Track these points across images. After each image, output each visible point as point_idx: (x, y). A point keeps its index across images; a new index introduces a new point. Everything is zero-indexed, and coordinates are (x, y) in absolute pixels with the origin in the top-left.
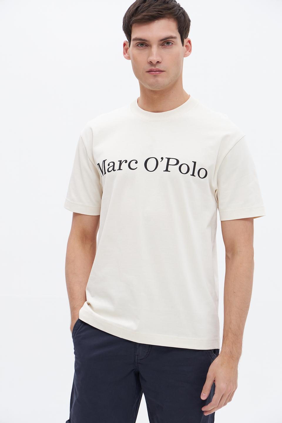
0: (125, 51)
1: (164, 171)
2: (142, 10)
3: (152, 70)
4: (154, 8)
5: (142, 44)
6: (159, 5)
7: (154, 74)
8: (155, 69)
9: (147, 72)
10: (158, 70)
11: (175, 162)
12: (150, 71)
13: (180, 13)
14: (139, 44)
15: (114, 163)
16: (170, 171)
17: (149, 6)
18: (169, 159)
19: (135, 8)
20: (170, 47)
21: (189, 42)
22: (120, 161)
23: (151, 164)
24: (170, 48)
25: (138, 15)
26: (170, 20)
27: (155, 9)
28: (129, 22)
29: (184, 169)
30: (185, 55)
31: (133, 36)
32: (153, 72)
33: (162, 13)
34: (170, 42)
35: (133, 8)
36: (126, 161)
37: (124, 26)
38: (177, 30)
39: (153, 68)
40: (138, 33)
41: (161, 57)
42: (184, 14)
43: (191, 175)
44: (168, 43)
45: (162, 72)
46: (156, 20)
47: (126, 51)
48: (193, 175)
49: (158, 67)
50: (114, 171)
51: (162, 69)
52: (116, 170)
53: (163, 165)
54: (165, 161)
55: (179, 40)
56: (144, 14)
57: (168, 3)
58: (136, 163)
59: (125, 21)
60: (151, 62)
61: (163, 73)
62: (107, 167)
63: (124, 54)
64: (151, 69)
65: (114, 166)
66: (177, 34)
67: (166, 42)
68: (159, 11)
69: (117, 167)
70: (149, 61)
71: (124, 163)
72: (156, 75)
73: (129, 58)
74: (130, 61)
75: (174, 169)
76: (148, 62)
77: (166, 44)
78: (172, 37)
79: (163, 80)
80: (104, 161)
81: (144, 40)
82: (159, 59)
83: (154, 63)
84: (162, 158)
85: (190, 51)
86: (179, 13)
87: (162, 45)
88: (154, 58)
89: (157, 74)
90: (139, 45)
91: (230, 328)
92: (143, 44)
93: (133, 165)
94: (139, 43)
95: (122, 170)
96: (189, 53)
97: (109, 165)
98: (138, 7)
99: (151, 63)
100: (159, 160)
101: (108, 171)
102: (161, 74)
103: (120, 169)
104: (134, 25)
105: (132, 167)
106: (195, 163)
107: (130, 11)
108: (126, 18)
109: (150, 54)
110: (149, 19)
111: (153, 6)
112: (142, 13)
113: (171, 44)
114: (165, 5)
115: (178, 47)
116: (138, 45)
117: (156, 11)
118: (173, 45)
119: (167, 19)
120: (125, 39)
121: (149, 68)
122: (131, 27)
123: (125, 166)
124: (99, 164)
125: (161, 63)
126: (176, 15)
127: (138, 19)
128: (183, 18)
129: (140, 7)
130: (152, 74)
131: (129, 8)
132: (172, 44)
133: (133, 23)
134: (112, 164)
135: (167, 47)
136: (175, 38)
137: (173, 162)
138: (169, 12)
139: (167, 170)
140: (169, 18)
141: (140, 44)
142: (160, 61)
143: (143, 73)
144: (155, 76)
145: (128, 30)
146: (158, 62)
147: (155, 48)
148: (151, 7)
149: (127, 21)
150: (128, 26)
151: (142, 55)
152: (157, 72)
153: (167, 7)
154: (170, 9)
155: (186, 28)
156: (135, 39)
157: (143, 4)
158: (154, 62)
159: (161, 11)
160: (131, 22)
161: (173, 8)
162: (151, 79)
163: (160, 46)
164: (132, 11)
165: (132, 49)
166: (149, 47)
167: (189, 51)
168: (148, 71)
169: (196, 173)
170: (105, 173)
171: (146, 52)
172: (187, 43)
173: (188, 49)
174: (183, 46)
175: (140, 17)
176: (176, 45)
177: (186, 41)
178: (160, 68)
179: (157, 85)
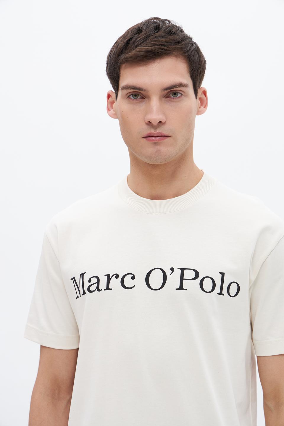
0: (109, 105)
1: (176, 289)
2: (136, 44)
3: (152, 135)
4: (153, 40)
5: (135, 95)
6: (162, 37)
7: (154, 140)
8: (155, 132)
9: (143, 138)
10: (161, 135)
11: (193, 274)
13: (193, 50)
14: (130, 96)
15: (98, 278)
16: (186, 290)
17: (146, 38)
18: (183, 270)
19: (125, 41)
20: (178, 100)
21: (205, 93)
22: (108, 276)
23: (156, 279)
24: (179, 101)
25: (130, 52)
26: (179, 59)
27: (156, 42)
28: (116, 61)
29: (208, 285)
31: (122, 83)
32: (153, 138)
33: (166, 48)
34: (178, 93)
35: (122, 41)
36: (117, 276)
37: (108, 68)
38: (189, 74)
39: (152, 131)
40: (130, 77)
41: (164, 114)
42: (198, 50)
43: (218, 294)
44: (175, 94)
45: (166, 138)
47: (111, 105)
48: (221, 293)
49: (161, 130)
50: (99, 290)
51: (165, 133)
52: (103, 290)
53: (174, 280)
54: (178, 273)
55: (190, 90)
56: (139, 48)
58: (133, 278)
59: (111, 60)
60: (150, 122)
61: (167, 140)
62: (87, 284)
63: (108, 110)
64: (149, 134)
65: (98, 283)
66: (187, 80)
67: (172, 92)
68: (162, 45)
69: (103, 285)
70: (146, 122)
71: (113, 279)
72: (157, 142)
73: (115, 116)
74: (117, 120)
75: (192, 286)
77: (171, 96)
78: (181, 85)
79: (167, 150)
80: (82, 275)
81: (139, 89)
82: (162, 118)
83: (154, 124)
84: (172, 269)
85: (206, 106)
86: (192, 49)
87: (167, 96)
88: (155, 116)
89: (159, 140)
90: (131, 97)
92: (138, 94)
93: (128, 281)
94: (131, 94)
95: (111, 289)
96: (205, 109)
97: (90, 281)
98: (130, 40)
99: (149, 123)
100: (168, 272)
101: (89, 291)
103: (108, 288)
104: (123, 66)
105: (126, 285)
106: (223, 274)
107: (118, 45)
108: (112, 56)
109: (149, 111)
111: (151, 37)
113: (179, 95)
114: (171, 37)
116: (129, 97)
117: (157, 45)
118: (183, 96)
119: (174, 58)
120: (109, 87)
121: (146, 131)
122: (119, 69)
123: (115, 283)
124: (74, 279)
125: (164, 123)
126: (187, 52)
127: (131, 57)
128: (196, 57)
129: (133, 40)
130: (151, 140)
131: (116, 42)
132: (181, 94)
133: (122, 63)
134: (94, 280)
135: (175, 100)
136: (185, 86)
137: (189, 274)
138: (177, 46)
139: (181, 288)
140: (176, 56)
141: (133, 94)
142: (163, 121)
143: (138, 139)
144: (156, 144)
145: (114, 74)
146: (160, 122)
147: (155, 101)
148: (150, 41)
149: (112, 61)
150: (114, 68)
151: (136, 113)
152: (159, 138)
153: (174, 40)
154: (179, 42)
155: (200, 73)
156: (126, 88)
157: (137, 35)
158: (155, 123)
159: (165, 45)
160: (119, 61)
161: (183, 41)
162: (149, 149)
163: (164, 99)
164: (120, 45)
165: (122, 103)
166: (146, 99)
167: (204, 106)
168: (145, 136)
169: (225, 291)
170: (84, 293)
171: (142, 106)
172: (201, 94)
173: (202, 104)
174: (196, 98)
175: (133, 53)
176: (187, 96)
177: (200, 92)
178: (163, 132)
179: (157, 158)
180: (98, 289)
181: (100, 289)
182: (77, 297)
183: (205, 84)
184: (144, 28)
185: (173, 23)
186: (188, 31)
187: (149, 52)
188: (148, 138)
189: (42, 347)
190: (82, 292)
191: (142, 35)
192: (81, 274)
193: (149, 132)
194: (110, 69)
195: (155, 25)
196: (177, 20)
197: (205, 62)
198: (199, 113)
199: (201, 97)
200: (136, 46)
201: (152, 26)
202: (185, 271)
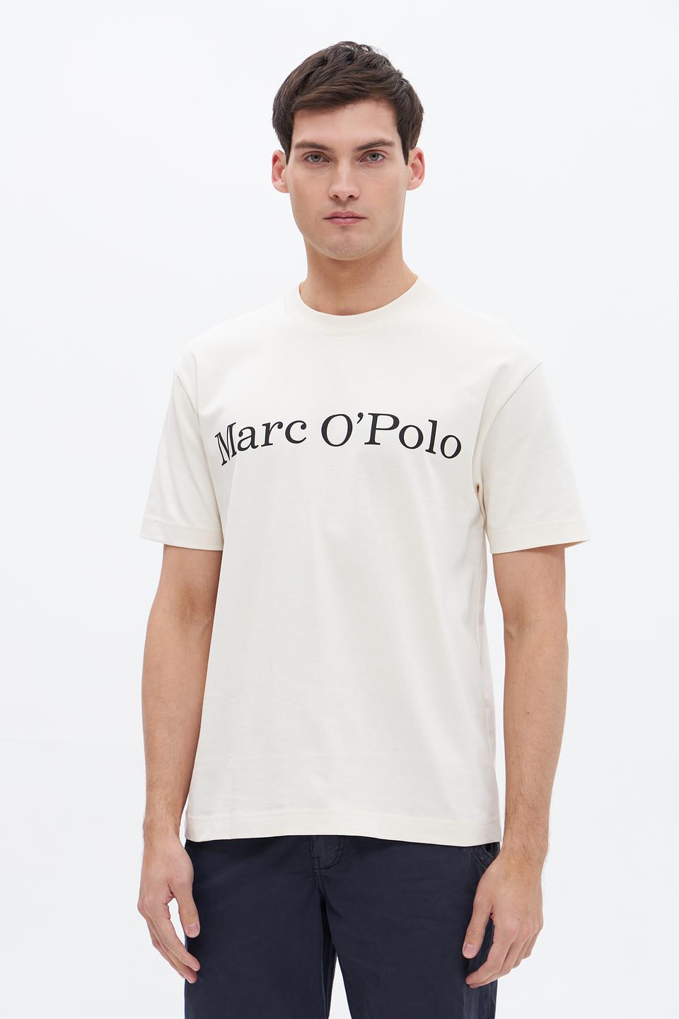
0: (276, 173)
1: (365, 444)
2: (318, 81)
3: (338, 215)
4: (344, 76)
5: (316, 157)
6: (357, 71)
7: (342, 223)
8: (344, 211)
9: (325, 219)
10: (351, 216)
11: (391, 422)
12: (332, 218)
13: (403, 91)
14: (308, 157)
15: (252, 429)
16: (379, 444)
17: (333, 73)
18: (375, 416)
19: (302, 76)
20: (378, 165)
21: (420, 156)
22: (267, 425)
23: (337, 430)
24: (378, 167)
25: (309, 92)
26: (381, 104)
27: (348, 79)
28: (288, 107)
29: (411, 437)
31: (297, 138)
32: (341, 220)
33: (363, 89)
34: (378, 155)
35: (297, 76)
36: (280, 425)
37: (276, 116)
38: (395, 128)
39: (340, 209)
40: (308, 130)
41: (358, 185)
42: (410, 92)
43: (426, 451)
44: (374, 156)
45: (359, 220)
46: (347, 104)
47: (278, 172)
48: (431, 450)
49: (353, 208)
50: (254, 447)
51: (359, 213)
52: (260, 446)
53: (362, 430)
54: (368, 420)
55: (397, 151)
56: (323, 88)
57: (375, 67)
58: (304, 427)
59: (279, 106)
60: (337, 197)
61: (363, 222)
62: (237, 439)
63: (274, 179)
64: (335, 213)
65: (253, 436)
66: (393, 136)
67: (370, 153)
68: (356, 84)
69: (260, 439)
70: (331, 196)
71: (275, 430)
72: (347, 226)
73: (284, 189)
74: (289, 194)
75: (388, 438)
76: (331, 198)
77: (369, 158)
78: (383, 143)
79: (361, 238)
80: (230, 427)
81: (322, 147)
82: (353, 191)
83: (342, 198)
84: (361, 415)
85: (422, 176)
86: (401, 91)
87: (362, 159)
88: (343, 187)
89: (348, 223)
90: (310, 158)
91: (521, 794)
92: (319, 155)
93: (296, 433)
94: (309, 154)
95: (272, 444)
96: (420, 180)
97: (241, 434)
98: (309, 75)
99: (336, 198)
100: (354, 419)
101: (240, 449)
102: (357, 224)
103: (267, 443)
104: (299, 114)
105: (293, 437)
106: (434, 423)
107: (292, 82)
108: (281, 99)
109: (334, 180)
110: (335, 100)
111: (342, 71)
112: (319, 86)
113: (380, 158)
114: (369, 72)
115: (396, 165)
116: (306, 159)
117: (349, 83)
118: (385, 160)
119: (374, 103)
120: (277, 146)
121: (331, 208)
122: (293, 118)
123: (277, 435)
124: (219, 435)
125: (357, 198)
126: (394, 94)
127: (310, 101)
128: (408, 101)
129: (313, 75)
130: (337, 223)
131: (288, 78)
132: (384, 157)
133: (297, 109)
134: (247, 433)
135: (373, 165)
136: (390, 144)
137: (384, 422)
138: (378, 86)
139: (372, 441)
140: (377, 100)
141: (312, 155)
142: (356, 196)
143: (317, 221)
144: (344, 228)
145: (284, 125)
146: (351, 196)
147: (344, 166)
148: (338, 75)
149: (282, 106)
150: (285, 117)
151: (318, 183)
152: (349, 220)
153: (374, 76)
154: (381, 80)
155: (413, 126)
156: (302, 145)
157: (320, 67)
158: (344, 198)
159: (360, 84)
160: (293, 107)
161: (386, 78)
162: (334, 236)
163: (357, 163)
164: (294, 82)
165: (294, 169)
166: (331, 163)
167: (419, 177)
168: (328, 217)
169: (437, 447)
170: (234, 453)
171: (324, 174)
172: (415, 158)
173: (416, 173)
174: (407, 164)
175: (312, 95)
176: (392, 159)
177: (412, 154)
178: (355, 212)
179: (346, 249)
180: (253, 445)
181: (256, 445)
182: (225, 462)
183: (422, 143)
184: (331, 57)
185: (374, 50)
186: (397, 64)
187: (338, 93)
188: (331, 220)
189: (166, 547)
190: (231, 453)
191: (327, 69)
192: (228, 427)
193: (335, 211)
194: (278, 118)
195: (347, 53)
196: (381, 47)
197: (421, 110)
198: (411, 187)
199: (415, 162)
200: (318, 85)
201: (342, 56)
202: (379, 417)
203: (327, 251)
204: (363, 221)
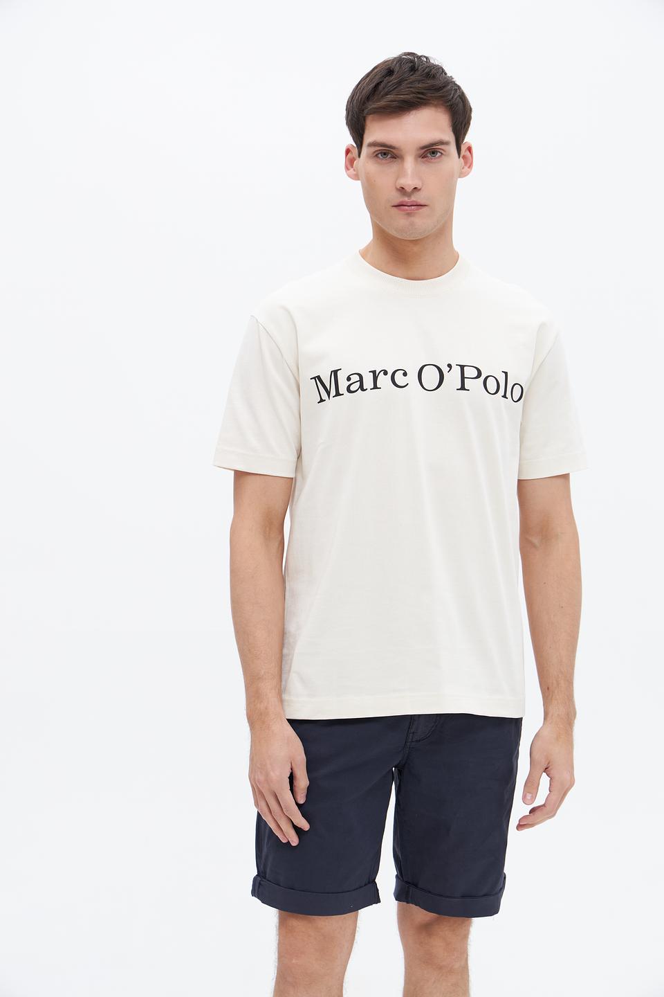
0: (348, 163)
1: (458, 389)
2: (386, 90)
3: (405, 204)
4: (409, 86)
5: (385, 154)
6: (419, 81)
7: (407, 210)
8: (408, 201)
9: (392, 207)
10: (415, 204)
11: (475, 374)
12: (398, 206)
15: (360, 375)
16: (469, 390)
17: (400, 83)
18: (462, 367)
19: (372, 85)
20: (436, 160)
21: (470, 149)
22: (374, 372)
23: (431, 377)
24: (438, 162)
25: (379, 100)
26: (439, 110)
27: (411, 89)
28: (360, 110)
29: (492, 385)
30: (462, 175)
31: (369, 138)
32: (406, 207)
33: (425, 97)
34: (437, 152)
35: (368, 84)
36: (386, 373)
37: (350, 117)
38: (451, 129)
39: (406, 199)
40: (377, 132)
41: (421, 179)
42: (463, 97)
43: (502, 397)
44: (433, 153)
45: (422, 207)
46: (411, 110)
47: (350, 163)
48: (505, 396)
49: (416, 198)
50: (363, 390)
51: (422, 202)
52: (369, 390)
53: (453, 378)
54: (457, 370)
55: (452, 148)
56: (390, 97)
57: (434, 77)
58: (405, 374)
59: (352, 109)
60: (403, 188)
61: (424, 209)
62: (343, 383)
63: (347, 168)
64: (402, 202)
65: (361, 381)
66: (449, 137)
67: (430, 151)
68: (419, 93)
69: (368, 382)
70: (398, 187)
71: (381, 376)
72: (411, 213)
73: (356, 177)
75: (474, 385)
76: (397, 189)
77: (429, 155)
78: (442, 143)
79: (423, 223)
80: (335, 372)
81: (390, 146)
82: (417, 183)
83: (407, 190)
84: (450, 366)
85: (470, 166)
86: (455, 97)
87: (423, 156)
88: (409, 182)
89: (413, 210)
90: (380, 155)
92: (387, 153)
93: (399, 378)
94: (378, 152)
95: (380, 388)
96: (469, 170)
97: (349, 379)
98: (378, 84)
99: (402, 190)
100: (445, 369)
101: (348, 391)
102: (420, 211)
103: (375, 387)
104: (370, 118)
105: (397, 382)
106: (506, 373)
108: (354, 102)
109: (401, 173)
110: (400, 107)
111: (407, 81)
112: (387, 95)
113: (439, 154)
114: (429, 81)
115: (451, 159)
116: (377, 155)
117: (413, 93)
118: (443, 156)
119: (434, 109)
121: (398, 198)
122: (365, 120)
123: (384, 381)
124: (317, 377)
125: (420, 189)
126: (449, 101)
127: (380, 108)
128: (461, 105)
129: (382, 84)
130: (404, 210)
132: (442, 154)
133: (367, 115)
134: (356, 378)
135: (433, 161)
136: (447, 143)
137: (470, 372)
138: (438, 94)
139: (463, 388)
140: (436, 106)
141: (381, 153)
143: (386, 208)
144: (409, 214)
145: (357, 125)
146: (415, 188)
147: (410, 163)
148: (404, 85)
149: (355, 110)
150: (357, 118)
151: (386, 176)
152: (413, 207)
153: (433, 86)
154: (439, 89)
155: (465, 124)
156: (371, 145)
157: (387, 77)
158: (409, 189)
159: (422, 94)
160: (365, 111)
161: (444, 87)
162: (401, 220)
163: (420, 159)
164: (366, 90)
165: (365, 161)
166: (398, 160)
167: (468, 166)
168: (396, 204)
169: (508, 394)
171: (393, 168)
172: (465, 151)
173: (466, 164)
174: (460, 157)
175: (382, 103)
176: (448, 155)
177: (463, 148)
178: (419, 201)
179: (411, 232)
180: (361, 387)
181: (365, 388)
182: (322, 401)
184: (397, 69)
185: (432, 61)
186: (450, 72)
187: (404, 101)
188: (398, 208)
191: (394, 79)
192: (332, 372)
193: (401, 200)
194: (352, 119)
195: (410, 65)
196: (437, 58)
199: (466, 154)
201: (407, 67)
202: (465, 368)
203: (395, 233)
204: (426, 208)
